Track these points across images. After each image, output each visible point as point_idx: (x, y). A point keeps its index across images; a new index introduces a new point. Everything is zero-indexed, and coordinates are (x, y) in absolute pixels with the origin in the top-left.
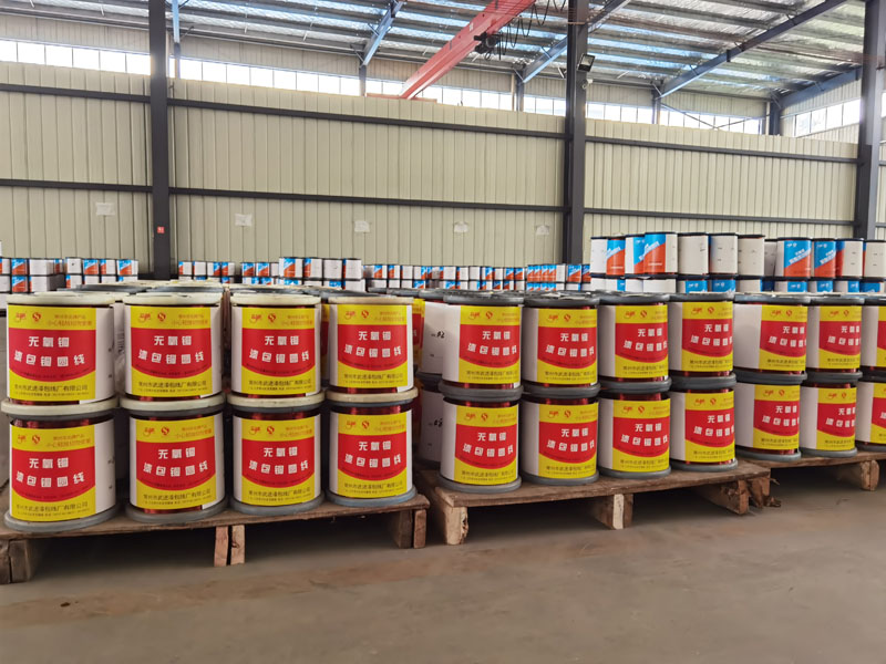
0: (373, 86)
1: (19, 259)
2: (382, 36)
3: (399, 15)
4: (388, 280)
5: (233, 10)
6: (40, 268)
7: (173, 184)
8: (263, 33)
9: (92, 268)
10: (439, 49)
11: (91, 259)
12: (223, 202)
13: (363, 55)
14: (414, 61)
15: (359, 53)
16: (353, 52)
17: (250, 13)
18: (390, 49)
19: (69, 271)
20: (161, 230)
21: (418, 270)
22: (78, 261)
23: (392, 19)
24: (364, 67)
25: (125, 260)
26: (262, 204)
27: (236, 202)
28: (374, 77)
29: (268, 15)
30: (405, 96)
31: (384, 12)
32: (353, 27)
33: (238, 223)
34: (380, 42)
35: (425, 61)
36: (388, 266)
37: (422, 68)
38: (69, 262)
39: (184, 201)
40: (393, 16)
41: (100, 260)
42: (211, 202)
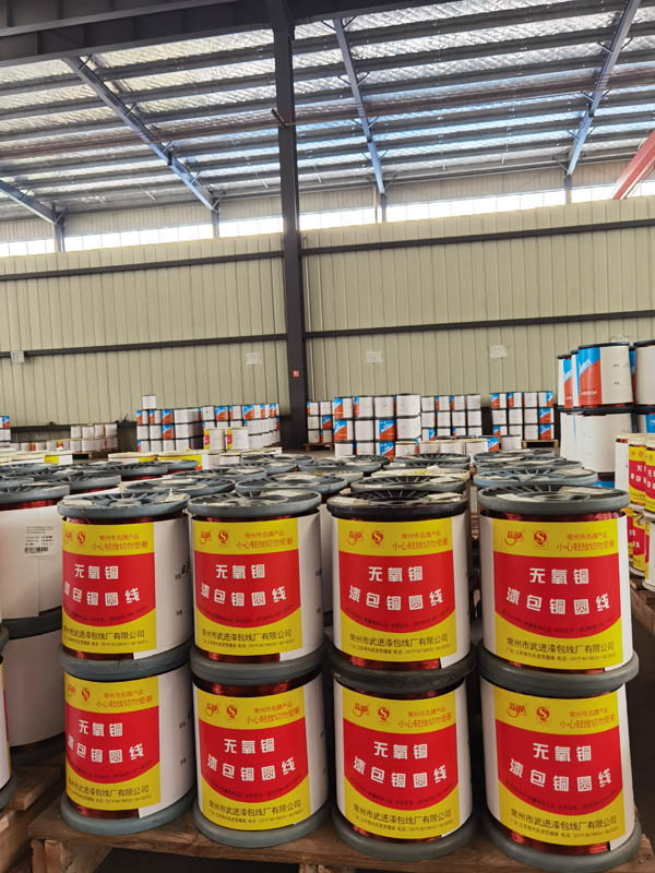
0: (581, 195)
1: (167, 410)
2: (583, 139)
3: (599, 112)
4: (507, 410)
5: (429, 151)
6: (182, 417)
7: (309, 329)
8: (461, 166)
9: (222, 414)
10: (645, 139)
11: (221, 407)
12: (355, 340)
13: (567, 164)
14: (622, 158)
15: (563, 163)
16: (556, 164)
17: (445, 149)
18: (598, 151)
19: (205, 418)
20: (296, 373)
21: (543, 396)
22: (211, 409)
23: (591, 119)
24: (569, 177)
25: (249, 406)
26: (392, 338)
27: (367, 340)
28: (581, 184)
29: (463, 148)
30: (617, 197)
31: (583, 113)
32: (552, 138)
33: (369, 360)
34: (582, 146)
35: (632, 156)
36: (508, 394)
37: (631, 164)
38: (204, 410)
39: (319, 343)
40: (591, 115)
41: (229, 406)
42: (343, 341)
